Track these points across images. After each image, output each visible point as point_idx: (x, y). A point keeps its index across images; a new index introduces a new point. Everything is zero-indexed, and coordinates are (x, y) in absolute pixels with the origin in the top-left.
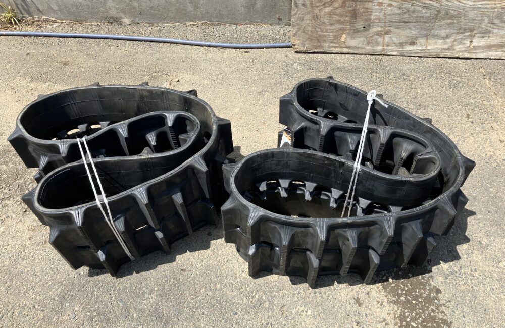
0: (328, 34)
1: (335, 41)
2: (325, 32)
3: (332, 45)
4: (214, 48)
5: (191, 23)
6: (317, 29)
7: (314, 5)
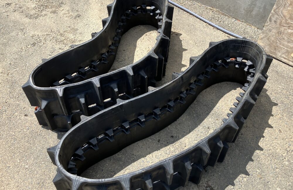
0: (283, 47)
1: (287, 54)
2: (282, 45)
3: (283, 55)
4: (212, 27)
5: (211, 8)
6: (277, 41)
7: (282, 25)
